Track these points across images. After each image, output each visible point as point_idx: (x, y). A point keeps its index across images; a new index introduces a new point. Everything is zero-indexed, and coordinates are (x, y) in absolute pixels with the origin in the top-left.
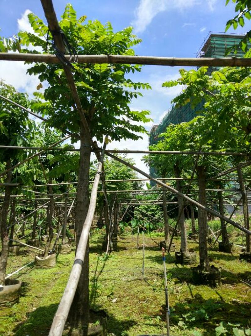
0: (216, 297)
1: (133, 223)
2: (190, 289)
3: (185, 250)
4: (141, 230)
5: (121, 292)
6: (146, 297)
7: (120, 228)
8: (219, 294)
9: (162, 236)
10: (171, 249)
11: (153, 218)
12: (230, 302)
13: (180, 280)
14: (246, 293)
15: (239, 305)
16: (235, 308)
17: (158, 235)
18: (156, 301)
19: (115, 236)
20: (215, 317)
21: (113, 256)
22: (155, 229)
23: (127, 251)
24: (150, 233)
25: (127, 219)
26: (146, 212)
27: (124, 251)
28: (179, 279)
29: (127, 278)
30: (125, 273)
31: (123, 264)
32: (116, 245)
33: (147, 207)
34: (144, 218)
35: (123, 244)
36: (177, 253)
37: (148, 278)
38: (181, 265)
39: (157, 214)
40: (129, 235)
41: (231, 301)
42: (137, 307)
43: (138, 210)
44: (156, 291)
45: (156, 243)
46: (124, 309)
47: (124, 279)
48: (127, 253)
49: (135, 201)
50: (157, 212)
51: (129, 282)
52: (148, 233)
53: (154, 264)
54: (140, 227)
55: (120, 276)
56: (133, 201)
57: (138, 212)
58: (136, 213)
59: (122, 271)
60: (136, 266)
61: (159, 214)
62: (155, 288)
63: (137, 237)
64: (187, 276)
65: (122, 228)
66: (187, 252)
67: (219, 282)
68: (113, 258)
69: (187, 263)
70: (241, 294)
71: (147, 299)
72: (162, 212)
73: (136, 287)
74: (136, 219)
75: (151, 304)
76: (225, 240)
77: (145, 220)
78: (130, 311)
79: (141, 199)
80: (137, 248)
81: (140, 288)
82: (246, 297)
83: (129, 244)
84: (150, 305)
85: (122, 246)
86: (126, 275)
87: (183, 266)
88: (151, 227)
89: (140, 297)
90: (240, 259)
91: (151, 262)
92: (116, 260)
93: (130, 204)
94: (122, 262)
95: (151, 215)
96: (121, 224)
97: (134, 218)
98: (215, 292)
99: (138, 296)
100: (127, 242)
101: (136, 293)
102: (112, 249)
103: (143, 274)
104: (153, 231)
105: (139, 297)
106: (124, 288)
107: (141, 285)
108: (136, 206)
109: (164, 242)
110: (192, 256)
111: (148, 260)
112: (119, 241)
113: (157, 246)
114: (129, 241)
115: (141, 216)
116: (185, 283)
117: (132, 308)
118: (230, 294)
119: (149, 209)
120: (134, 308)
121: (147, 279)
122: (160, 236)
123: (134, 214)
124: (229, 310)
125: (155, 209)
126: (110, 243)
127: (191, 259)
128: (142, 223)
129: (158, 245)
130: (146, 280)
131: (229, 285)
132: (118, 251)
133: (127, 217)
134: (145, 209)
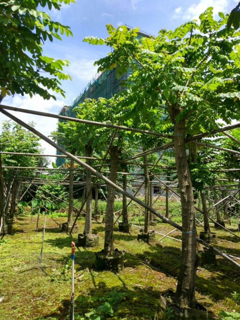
0: (120, 283)
1: (34, 203)
2: (93, 277)
3: (88, 233)
4: (43, 210)
5: (10, 288)
6: (42, 292)
7: (18, 207)
8: (121, 281)
9: (64, 216)
10: (73, 230)
11: (56, 198)
12: (133, 288)
13: (82, 266)
14: (147, 276)
15: (141, 292)
16: (138, 295)
17: (60, 215)
18: (53, 296)
19: (12, 217)
20: (119, 309)
21: (6, 241)
22: (57, 209)
23: (24, 234)
24: (51, 214)
25: (27, 198)
26: (50, 192)
27: (20, 234)
28: (80, 264)
29: (20, 267)
30: (18, 262)
31: (17, 249)
32: (11, 227)
33: (51, 187)
34: (47, 198)
35: (21, 225)
36: (80, 235)
37: (47, 266)
38: (83, 248)
39: (60, 194)
40: (28, 215)
41: (133, 286)
42: (29, 307)
43: (40, 190)
44: (54, 282)
45: (58, 224)
46: (11, 312)
47: (16, 269)
48: (24, 236)
49: (38, 180)
50: (61, 192)
51: (22, 272)
52: (50, 214)
53: (54, 248)
54: (41, 208)
55: (12, 266)
56: (36, 179)
57: (40, 192)
58: (38, 193)
59: (15, 259)
60: (33, 251)
61: (62, 194)
62: (53, 278)
63: (37, 218)
64: (89, 261)
65: (21, 208)
66: (90, 234)
67: (121, 267)
68: (6, 243)
69: (90, 246)
70: (142, 277)
71: (43, 294)
72: (67, 192)
73: (31, 279)
74: (37, 198)
75: (47, 301)
76: (125, 221)
77: (48, 200)
78: (20, 314)
79: (45, 178)
80: (36, 231)
81: (35, 280)
82: (147, 280)
83: (27, 226)
84: (46, 303)
85: (19, 228)
86: (20, 264)
87: (85, 249)
88: (54, 207)
89: (35, 292)
90: (138, 240)
91: (50, 246)
92: (9, 245)
93: (33, 183)
94: (16, 248)
95: (55, 195)
96: (20, 203)
97: (35, 197)
98: (117, 278)
99: (31, 291)
100: (24, 223)
101: (30, 287)
102: (6, 232)
103: (40, 261)
104: (55, 211)
105: (33, 292)
106: (16, 281)
107: (37, 276)
108: (39, 185)
109: (67, 223)
110: (94, 238)
111: (47, 244)
112: (15, 223)
113: (58, 227)
114: (27, 222)
115: (43, 196)
116: (87, 269)
117: (22, 310)
118: (132, 278)
119: (53, 188)
120: (26, 309)
121: (45, 267)
122: (62, 216)
123: (35, 193)
124: (132, 299)
125: (60, 189)
126: (3, 226)
127: (94, 241)
128: (44, 203)
129: (60, 226)
130: (43, 268)
131: (131, 268)
132: (13, 235)
133: (28, 197)
134: (49, 189)
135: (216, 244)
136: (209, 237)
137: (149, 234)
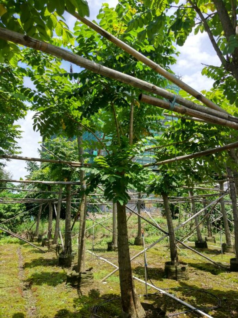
26: (5, 213)
125: (18, 208)
135: (185, 282)
136: (176, 270)
137: (82, 274)
